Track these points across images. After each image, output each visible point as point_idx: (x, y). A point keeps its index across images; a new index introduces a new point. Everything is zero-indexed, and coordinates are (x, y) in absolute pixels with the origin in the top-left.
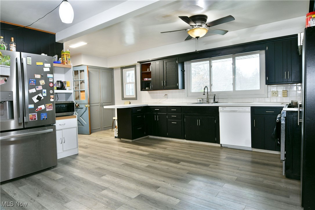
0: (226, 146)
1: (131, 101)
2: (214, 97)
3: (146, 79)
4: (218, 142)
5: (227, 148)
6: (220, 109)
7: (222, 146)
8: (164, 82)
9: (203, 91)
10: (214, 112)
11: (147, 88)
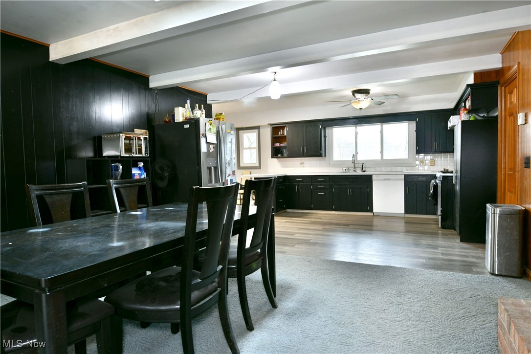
0: (378, 214)
1: (252, 170)
2: (362, 166)
3: (278, 145)
4: (371, 210)
5: (380, 216)
6: (374, 177)
7: (375, 214)
8: (303, 149)
9: (351, 159)
10: (367, 181)
11: (279, 155)
